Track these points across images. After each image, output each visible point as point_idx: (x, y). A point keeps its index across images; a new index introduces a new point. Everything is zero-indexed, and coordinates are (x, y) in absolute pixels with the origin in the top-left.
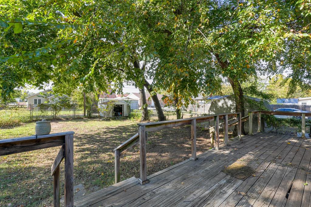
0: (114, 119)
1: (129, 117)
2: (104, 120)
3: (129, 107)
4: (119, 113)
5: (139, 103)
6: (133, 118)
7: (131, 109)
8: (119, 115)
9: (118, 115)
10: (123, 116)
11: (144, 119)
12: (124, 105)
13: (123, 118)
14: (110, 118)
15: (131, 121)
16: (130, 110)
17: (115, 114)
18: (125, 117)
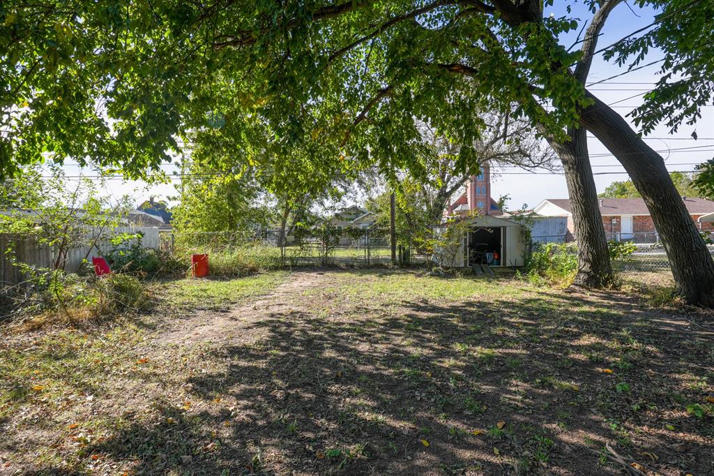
0: (470, 274)
1: (524, 268)
2: (438, 275)
3: (525, 234)
4: (487, 255)
5: (571, 227)
6: (540, 274)
7: (534, 241)
8: (489, 261)
9: (485, 263)
10: (502, 265)
11: (587, 281)
12: (505, 228)
13: (500, 270)
14: (458, 269)
15: (530, 286)
16: (531, 245)
17: (475, 255)
18: (509, 267)
